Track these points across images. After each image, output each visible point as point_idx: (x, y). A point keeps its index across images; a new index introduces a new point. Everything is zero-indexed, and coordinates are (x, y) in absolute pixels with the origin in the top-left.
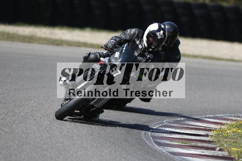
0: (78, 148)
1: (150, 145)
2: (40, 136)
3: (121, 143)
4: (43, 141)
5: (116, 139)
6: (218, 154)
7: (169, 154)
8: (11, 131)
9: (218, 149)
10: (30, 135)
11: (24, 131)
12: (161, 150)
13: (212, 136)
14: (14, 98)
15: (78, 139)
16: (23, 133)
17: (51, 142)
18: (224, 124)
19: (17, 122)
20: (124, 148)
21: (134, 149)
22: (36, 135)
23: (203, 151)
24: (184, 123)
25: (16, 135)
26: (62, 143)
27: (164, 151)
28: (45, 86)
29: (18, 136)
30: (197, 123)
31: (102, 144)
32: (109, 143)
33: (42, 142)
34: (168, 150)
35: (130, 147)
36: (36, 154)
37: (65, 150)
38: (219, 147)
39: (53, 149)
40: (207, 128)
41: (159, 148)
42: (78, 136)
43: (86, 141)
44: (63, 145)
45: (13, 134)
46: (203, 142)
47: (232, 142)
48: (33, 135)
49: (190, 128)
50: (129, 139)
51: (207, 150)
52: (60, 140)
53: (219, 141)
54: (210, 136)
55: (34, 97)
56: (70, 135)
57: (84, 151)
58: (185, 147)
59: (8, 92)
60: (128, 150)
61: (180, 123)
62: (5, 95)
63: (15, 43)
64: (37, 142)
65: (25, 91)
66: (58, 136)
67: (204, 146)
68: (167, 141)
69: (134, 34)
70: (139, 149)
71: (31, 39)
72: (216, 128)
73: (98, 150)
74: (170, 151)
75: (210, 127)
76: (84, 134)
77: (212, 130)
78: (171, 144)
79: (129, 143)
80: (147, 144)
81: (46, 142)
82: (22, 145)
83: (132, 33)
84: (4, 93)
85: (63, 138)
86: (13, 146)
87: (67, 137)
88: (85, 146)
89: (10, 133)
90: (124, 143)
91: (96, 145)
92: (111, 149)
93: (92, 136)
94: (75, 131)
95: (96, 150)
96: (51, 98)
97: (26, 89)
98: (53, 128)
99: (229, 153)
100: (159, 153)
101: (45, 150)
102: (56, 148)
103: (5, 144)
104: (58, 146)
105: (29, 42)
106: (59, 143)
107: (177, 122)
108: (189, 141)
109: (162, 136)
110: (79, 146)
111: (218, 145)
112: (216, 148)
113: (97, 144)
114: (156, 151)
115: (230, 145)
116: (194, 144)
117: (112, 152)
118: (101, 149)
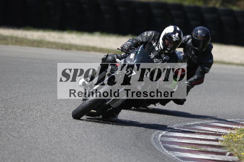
0: (87, 153)
1: (159, 150)
2: (49, 141)
3: (130, 148)
4: (52, 145)
5: (125, 144)
6: (227, 159)
7: (179, 159)
8: (19, 136)
9: (228, 153)
10: (39, 140)
11: (32, 136)
12: (171, 155)
13: (222, 141)
14: (23, 103)
15: (87, 144)
16: (32, 138)
17: (60, 147)
18: (234, 129)
19: (25, 127)
20: (133, 153)
21: (143, 153)
22: (44, 139)
23: (212, 156)
24: (194, 127)
25: (24, 140)
26: (71, 148)
27: (174, 156)
28: (54, 90)
29: (26, 141)
30: (206, 128)
31: (111, 149)
32: (118, 148)
33: (50, 147)
34: (178, 155)
35: (139, 151)
36: (44, 159)
37: (74, 155)
38: (229, 152)
39: (61, 154)
40: (218, 133)
41: (169, 153)
42: (87, 140)
43: (95, 146)
44: (72, 150)
45: (21, 138)
46: (213, 147)
47: (242, 147)
48: (42, 140)
49: (200, 133)
50: (139, 144)
51: (217, 155)
52: (69, 145)
53: (229, 146)
54: (220, 140)
55: (42, 101)
56: (79, 140)
57: (93, 156)
58: (194, 152)
59: (17, 97)
60: (137, 155)
61: (190, 127)
62: (14, 99)
63: (23, 47)
64: (45, 147)
65: (34, 95)
66: (67, 141)
67: (214, 151)
68: (176, 146)
69: (151, 36)
70: (148, 153)
71: (39, 44)
72: (227, 133)
73: (107, 155)
74: (180, 156)
75: (220, 131)
76: (94, 139)
77: (222, 135)
78: (180, 149)
79: (138, 148)
80: (157, 149)
81: (54, 146)
82: (31, 149)
83: (149, 35)
84: (13, 98)
85: (72, 143)
86: (22, 151)
87: (76, 142)
88: (94, 151)
89: (19, 137)
90: (133, 147)
91: (104, 150)
92: (120, 154)
93: (101, 140)
94: (84, 136)
95: (105, 155)
96: (60, 103)
97: (34, 94)
98: (61, 133)
99: (239, 157)
100: (169, 158)
101: (53, 155)
102: (65, 153)
103: (14, 149)
104: (67, 151)
105: (38, 46)
106: (68, 148)
107: (187, 127)
108: (199, 146)
109: (172, 140)
110: (88, 151)
111: (228, 150)
112: (226, 153)
113: (106, 149)
114: (165, 156)
115: (241, 149)
116: (203, 149)
117: (121, 157)
118: (110, 154)
